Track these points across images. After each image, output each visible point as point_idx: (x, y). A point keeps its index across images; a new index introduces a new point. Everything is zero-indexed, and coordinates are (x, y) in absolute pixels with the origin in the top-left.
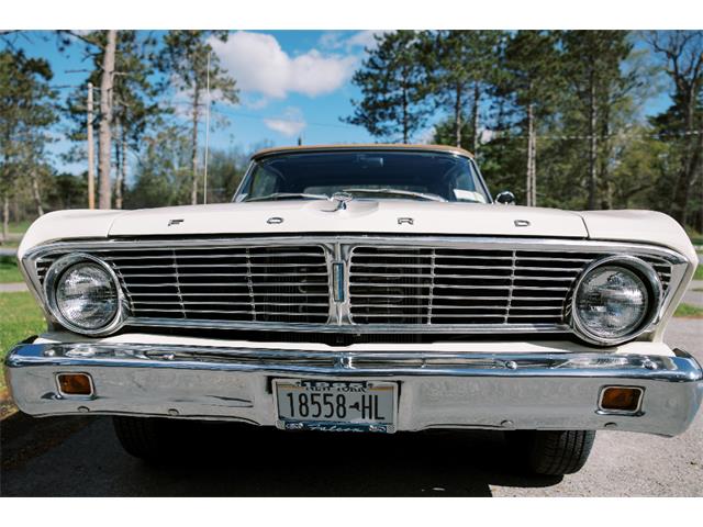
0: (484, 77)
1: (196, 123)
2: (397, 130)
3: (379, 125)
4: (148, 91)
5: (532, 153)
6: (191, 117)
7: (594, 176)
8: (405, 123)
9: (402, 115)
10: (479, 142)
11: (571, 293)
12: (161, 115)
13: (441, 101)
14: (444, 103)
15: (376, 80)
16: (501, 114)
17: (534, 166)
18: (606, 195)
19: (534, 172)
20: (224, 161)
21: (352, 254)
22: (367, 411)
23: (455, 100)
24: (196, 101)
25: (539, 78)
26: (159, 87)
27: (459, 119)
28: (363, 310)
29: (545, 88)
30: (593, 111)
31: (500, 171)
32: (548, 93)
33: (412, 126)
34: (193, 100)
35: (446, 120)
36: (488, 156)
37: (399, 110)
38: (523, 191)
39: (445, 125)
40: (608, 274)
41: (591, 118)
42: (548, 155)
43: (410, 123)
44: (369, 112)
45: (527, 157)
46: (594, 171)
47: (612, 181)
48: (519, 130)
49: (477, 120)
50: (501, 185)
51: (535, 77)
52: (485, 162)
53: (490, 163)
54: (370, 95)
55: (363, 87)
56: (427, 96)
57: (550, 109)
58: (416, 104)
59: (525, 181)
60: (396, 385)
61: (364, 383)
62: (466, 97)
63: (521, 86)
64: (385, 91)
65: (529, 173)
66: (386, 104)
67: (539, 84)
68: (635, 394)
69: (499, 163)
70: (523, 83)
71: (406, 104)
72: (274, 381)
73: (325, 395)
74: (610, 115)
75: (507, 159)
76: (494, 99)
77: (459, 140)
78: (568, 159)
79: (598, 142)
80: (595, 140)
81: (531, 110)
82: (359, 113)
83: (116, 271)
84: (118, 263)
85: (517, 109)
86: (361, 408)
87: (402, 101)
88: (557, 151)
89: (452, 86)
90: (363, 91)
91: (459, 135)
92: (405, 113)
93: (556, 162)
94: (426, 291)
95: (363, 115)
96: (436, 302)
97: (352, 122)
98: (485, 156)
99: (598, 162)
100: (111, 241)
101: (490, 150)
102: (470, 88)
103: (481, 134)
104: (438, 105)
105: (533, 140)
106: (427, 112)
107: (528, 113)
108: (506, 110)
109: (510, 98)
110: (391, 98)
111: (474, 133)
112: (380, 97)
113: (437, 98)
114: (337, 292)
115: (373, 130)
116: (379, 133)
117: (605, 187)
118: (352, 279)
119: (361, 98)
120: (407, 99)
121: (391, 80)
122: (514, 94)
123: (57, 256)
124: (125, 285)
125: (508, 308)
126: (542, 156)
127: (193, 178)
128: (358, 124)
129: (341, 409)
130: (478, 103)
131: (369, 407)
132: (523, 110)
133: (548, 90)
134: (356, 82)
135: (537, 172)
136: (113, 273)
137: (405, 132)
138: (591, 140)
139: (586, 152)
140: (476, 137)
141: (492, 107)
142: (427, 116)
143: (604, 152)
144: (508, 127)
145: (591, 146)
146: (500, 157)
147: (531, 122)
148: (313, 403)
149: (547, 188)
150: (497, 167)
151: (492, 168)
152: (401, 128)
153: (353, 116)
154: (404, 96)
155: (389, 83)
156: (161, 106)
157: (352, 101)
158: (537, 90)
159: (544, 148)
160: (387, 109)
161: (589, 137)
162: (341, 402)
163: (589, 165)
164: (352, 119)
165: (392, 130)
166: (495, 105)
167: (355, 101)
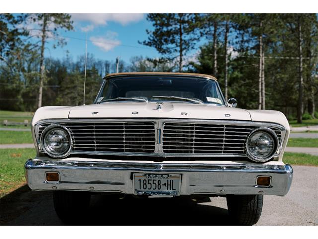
0: (231, 19)
1: (43, 42)
2: (176, 50)
3: (164, 47)
4: (11, 21)
5: (262, 67)
6: (41, 38)
7: (302, 82)
8: (181, 46)
9: (179, 41)
10: (229, 59)
11: (246, 142)
12: (20, 37)
13: (204, 33)
14: (206, 34)
15: (162, 18)
16: (242, 42)
17: (263, 76)
18: (310, 95)
19: (263, 79)
20: (59, 67)
21: (164, 126)
22: (169, 186)
23: (213, 33)
24: (44, 28)
25: (265, 21)
26: (19, 19)
27: (216, 44)
28: (168, 148)
29: (270, 27)
30: (300, 41)
31: (242, 78)
32: (272, 30)
33: (185, 48)
34: (42, 28)
35: (207, 44)
36: (234, 68)
37: (177, 37)
38: (257, 91)
39: (207, 47)
40: (260, 134)
41: (299, 46)
42: (273, 68)
43: (184, 46)
44: (158, 38)
45: (259, 70)
46: (302, 79)
47: (313, 86)
48: (254, 52)
49: (227, 45)
50: (243, 87)
51: (264, 20)
52: (233, 72)
53: (236, 73)
54: (158, 27)
55: (154, 22)
56: (195, 30)
57: (273, 39)
58: (188, 34)
59: (258, 85)
60: (180, 176)
61: (168, 175)
62: (220, 31)
63: (254, 25)
64: (168, 25)
65: (260, 80)
66: (169, 33)
67: (265, 24)
68: (269, 179)
69: (242, 73)
70: (256, 23)
71: (181, 34)
72: (134, 174)
73: (153, 180)
74: (312, 44)
75: (247, 70)
76: (238, 32)
77: (215, 58)
78: (285, 71)
79: (304, 61)
80: (301, 59)
81: (261, 40)
82: (151, 38)
83: (70, 132)
84: (71, 128)
85: (253, 39)
86: (167, 185)
87: (179, 32)
88: (278, 65)
89: (211, 24)
90: (154, 25)
91: (215, 55)
92: (181, 40)
93: (278, 73)
94: (192, 140)
95: (154, 40)
96: (195, 144)
97: (147, 45)
98: (232, 68)
99: (305, 74)
100: (69, 120)
101: (235, 64)
102: (223, 25)
103: (230, 54)
104: (202, 34)
105: (263, 58)
106: (195, 39)
107: (260, 42)
108: (245, 39)
109: (248, 32)
110: (172, 29)
111: (225, 53)
112: (165, 29)
113: (202, 31)
114: (158, 140)
115: (160, 50)
116: (164, 52)
117: (310, 90)
118: (164, 135)
119: (153, 29)
120: (183, 31)
121: (172, 19)
122: (250, 30)
123: (47, 125)
124: (73, 137)
125: (223, 147)
126: (268, 69)
127: (40, 78)
128: (150, 46)
129: (159, 186)
130: (228, 34)
131: (170, 185)
132: (256, 39)
133: (271, 28)
134: (149, 19)
135: (265, 79)
136: (69, 132)
137: (181, 51)
138: (300, 59)
139: (297, 67)
140: (227, 56)
141: (237, 37)
142: (195, 42)
143: (308, 67)
144: (247, 50)
145: (300, 63)
146: (242, 69)
147: (261, 47)
148: (148, 183)
149: (272, 89)
150: (240, 75)
151: (237, 76)
152: (178, 49)
153: (147, 41)
154: (180, 29)
155: (171, 20)
156: (20, 31)
157: (147, 31)
158: (264, 28)
159: (269, 63)
160: (169, 37)
161: (298, 58)
162: (159, 183)
163: (298, 75)
164: (146, 43)
165: (172, 50)
166: (239, 36)
167: (149, 31)
